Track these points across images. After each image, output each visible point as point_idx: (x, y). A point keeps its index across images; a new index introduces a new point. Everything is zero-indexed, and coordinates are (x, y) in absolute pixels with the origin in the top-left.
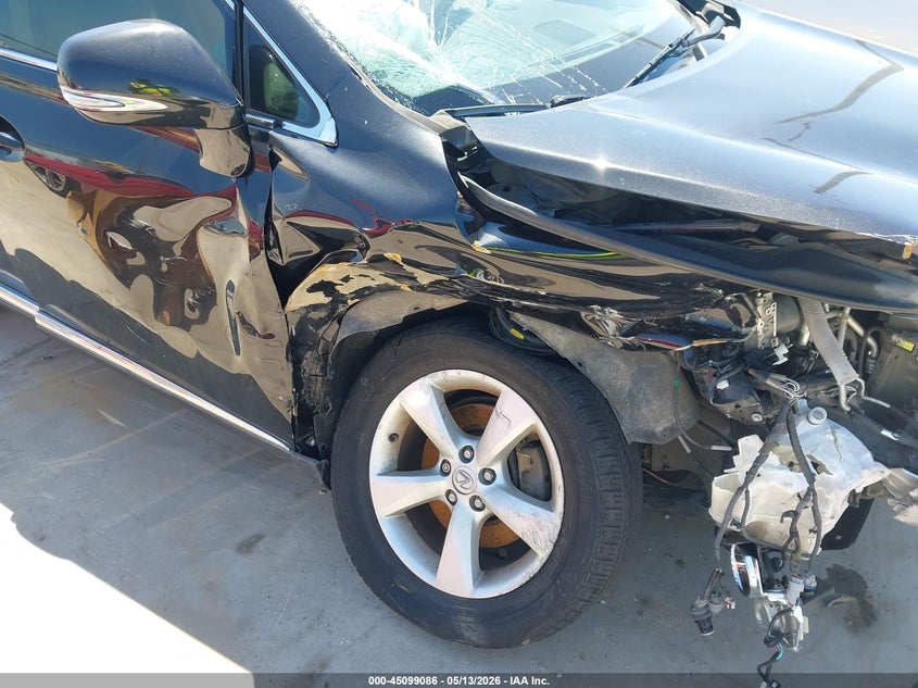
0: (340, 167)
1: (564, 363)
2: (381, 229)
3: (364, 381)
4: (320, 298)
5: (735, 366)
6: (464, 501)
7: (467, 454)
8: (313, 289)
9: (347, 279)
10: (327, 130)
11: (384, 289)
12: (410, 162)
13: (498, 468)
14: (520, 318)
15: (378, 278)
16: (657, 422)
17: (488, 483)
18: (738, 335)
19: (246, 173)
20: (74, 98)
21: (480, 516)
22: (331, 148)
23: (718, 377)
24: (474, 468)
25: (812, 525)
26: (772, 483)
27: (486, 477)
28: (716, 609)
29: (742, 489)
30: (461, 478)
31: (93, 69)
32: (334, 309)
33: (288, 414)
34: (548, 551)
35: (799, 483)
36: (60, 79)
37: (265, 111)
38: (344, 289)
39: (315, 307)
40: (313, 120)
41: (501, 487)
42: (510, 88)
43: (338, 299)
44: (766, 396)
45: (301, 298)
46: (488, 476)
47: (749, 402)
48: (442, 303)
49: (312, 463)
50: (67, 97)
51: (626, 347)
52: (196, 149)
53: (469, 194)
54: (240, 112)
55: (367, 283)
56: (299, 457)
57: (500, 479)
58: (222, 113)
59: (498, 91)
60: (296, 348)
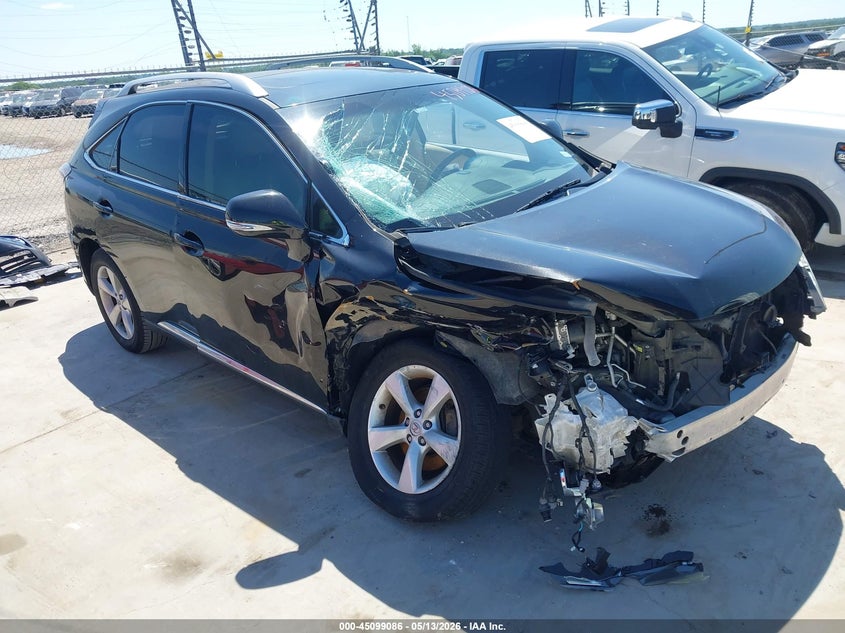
0: (351, 257)
1: (466, 360)
2: (363, 285)
3: (367, 373)
4: (342, 323)
5: (541, 357)
6: (415, 440)
7: (418, 413)
8: (338, 318)
9: (354, 312)
10: (346, 240)
11: (373, 318)
12: (380, 254)
13: (433, 420)
14: (443, 334)
15: (369, 313)
16: (514, 392)
17: (428, 429)
18: (545, 341)
19: (309, 259)
20: (231, 225)
21: (423, 449)
22: (347, 248)
23: (532, 362)
24: (421, 420)
25: (591, 449)
26: (565, 421)
27: (427, 425)
28: (553, 506)
29: (549, 425)
30: (414, 427)
31: (242, 212)
32: (349, 330)
33: (326, 389)
34: (453, 462)
35: (576, 421)
36: (226, 216)
37: (318, 230)
38: (354, 319)
39: (340, 329)
40: (340, 236)
41: (433, 431)
42: (440, 219)
43: (351, 324)
44: (558, 373)
45: (333, 323)
46: (428, 425)
47: (547, 375)
48: (404, 327)
49: (337, 420)
50: (228, 224)
51: (496, 350)
52: (286, 248)
53: (403, 268)
54: (306, 231)
55: (364, 315)
56: (331, 417)
57: (434, 427)
58: (297, 232)
59: (433, 220)
60: (331, 352)
